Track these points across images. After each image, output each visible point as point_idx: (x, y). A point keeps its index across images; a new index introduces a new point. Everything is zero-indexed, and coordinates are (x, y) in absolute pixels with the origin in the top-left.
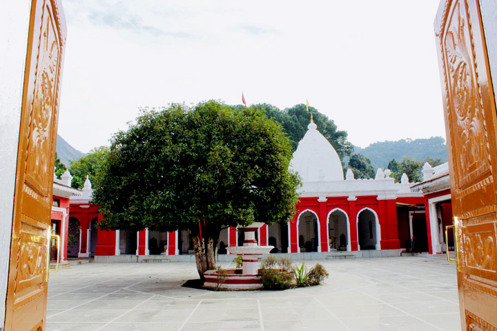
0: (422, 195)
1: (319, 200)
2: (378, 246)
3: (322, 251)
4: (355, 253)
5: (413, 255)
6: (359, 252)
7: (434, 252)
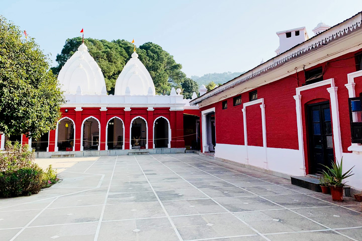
0: (198, 109)
1: (125, 110)
2: (169, 145)
3: (125, 148)
4: (150, 150)
5: (194, 152)
6: (154, 150)
7: (204, 150)
